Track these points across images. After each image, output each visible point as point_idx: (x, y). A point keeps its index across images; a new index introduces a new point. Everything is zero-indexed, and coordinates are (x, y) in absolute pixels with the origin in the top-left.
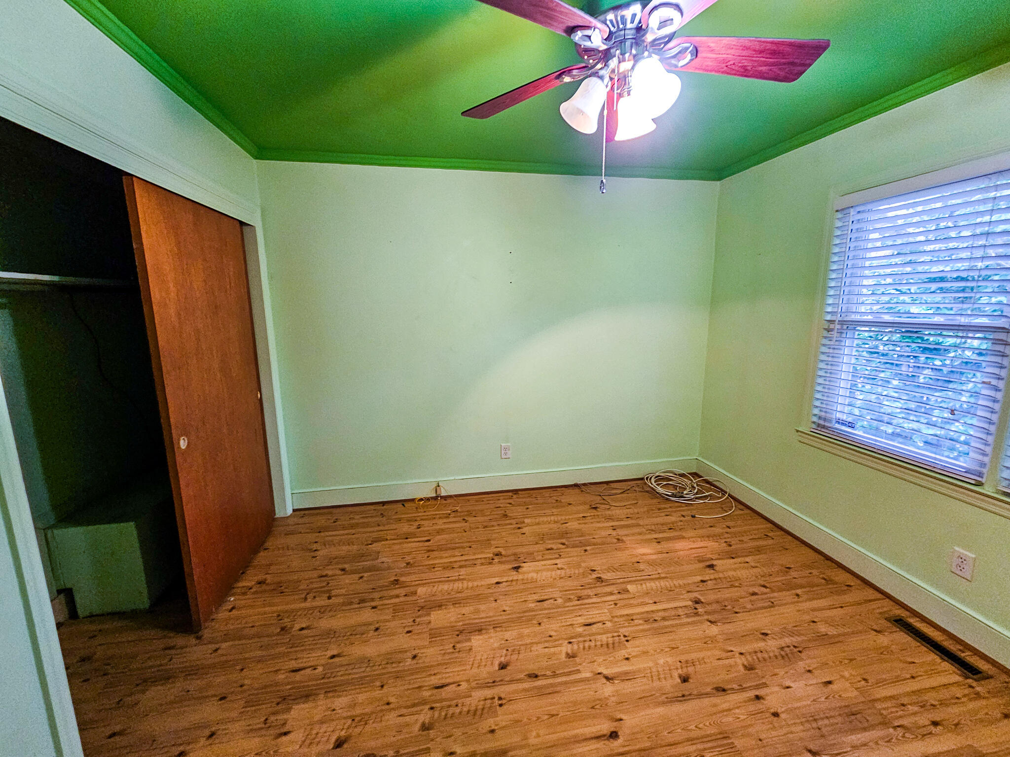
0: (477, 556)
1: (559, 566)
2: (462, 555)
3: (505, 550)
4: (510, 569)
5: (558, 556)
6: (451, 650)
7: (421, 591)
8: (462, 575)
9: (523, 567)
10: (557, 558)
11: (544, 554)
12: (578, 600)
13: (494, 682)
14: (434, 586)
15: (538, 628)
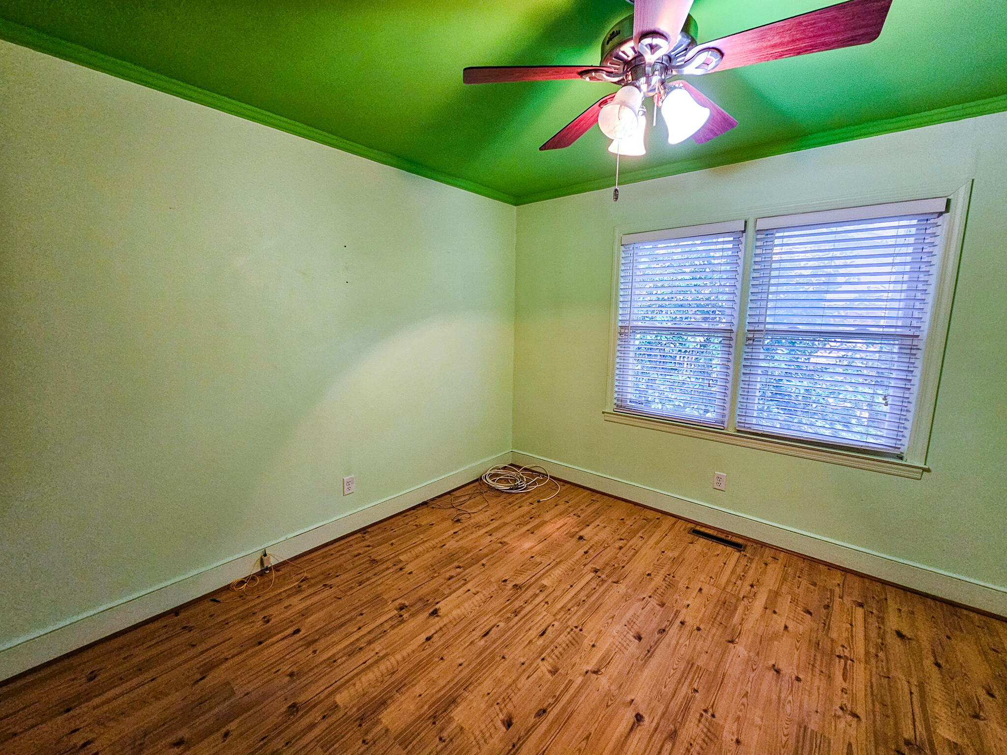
0: (379, 622)
1: (473, 590)
2: (360, 628)
3: (406, 599)
4: (428, 618)
5: (463, 582)
6: (442, 745)
7: (341, 698)
8: (380, 651)
9: (439, 609)
10: (464, 584)
11: (449, 586)
12: (516, 615)
13: (514, 746)
14: (354, 684)
15: (506, 662)
